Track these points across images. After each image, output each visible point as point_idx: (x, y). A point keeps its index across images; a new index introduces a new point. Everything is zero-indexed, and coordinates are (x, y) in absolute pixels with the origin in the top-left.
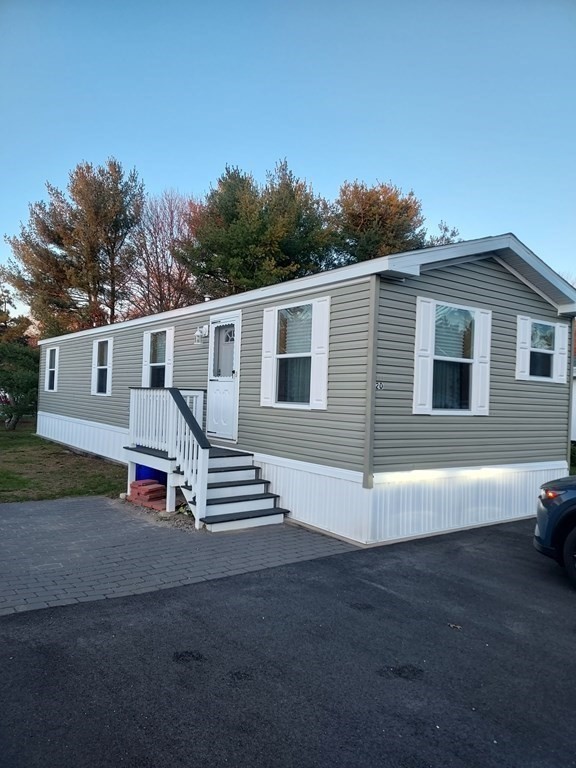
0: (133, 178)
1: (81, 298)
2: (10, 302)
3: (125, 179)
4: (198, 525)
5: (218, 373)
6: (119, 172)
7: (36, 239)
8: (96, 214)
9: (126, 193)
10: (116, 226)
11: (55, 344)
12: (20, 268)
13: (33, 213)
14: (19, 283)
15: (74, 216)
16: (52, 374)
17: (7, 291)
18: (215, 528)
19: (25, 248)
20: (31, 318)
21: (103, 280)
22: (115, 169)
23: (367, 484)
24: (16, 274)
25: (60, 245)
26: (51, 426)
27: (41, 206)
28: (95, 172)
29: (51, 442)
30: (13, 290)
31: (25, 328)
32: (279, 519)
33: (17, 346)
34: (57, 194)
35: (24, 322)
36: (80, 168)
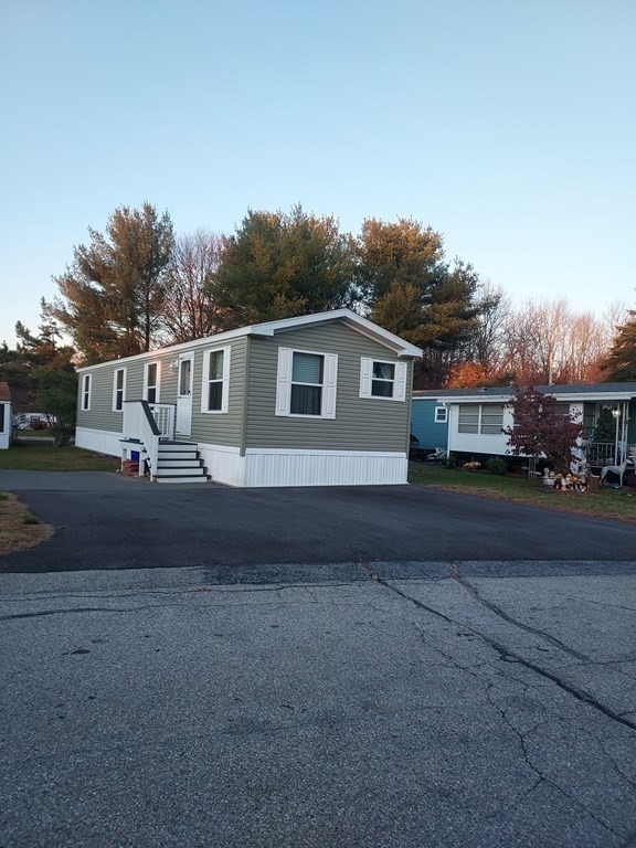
0: (166, 218)
1: (119, 330)
2: (57, 333)
3: (159, 220)
4: (152, 479)
5: (183, 393)
6: (154, 213)
7: (79, 277)
8: (130, 255)
9: (159, 232)
10: (150, 266)
11: (88, 372)
12: (66, 304)
13: (76, 254)
14: (65, 317)
15: (114, 255)
16: (87, 395)
17: (54, 323)
18: (160, 481)
19: (69, 286)
20: (75, 348)
21: (139, 313)
22: (149, 211)
23: (243, 454)
24: (61, 309)
25: (100, 282)
26: (87, 438)
27: (83, 249)
28: (132, 213)
29: (85, 450)
30: (60, 324)
31: (70, 357)
32: (204, 479)
33: (61, 373)
34: (98, 236)
35: (69, 351)
36: (118, 212)
